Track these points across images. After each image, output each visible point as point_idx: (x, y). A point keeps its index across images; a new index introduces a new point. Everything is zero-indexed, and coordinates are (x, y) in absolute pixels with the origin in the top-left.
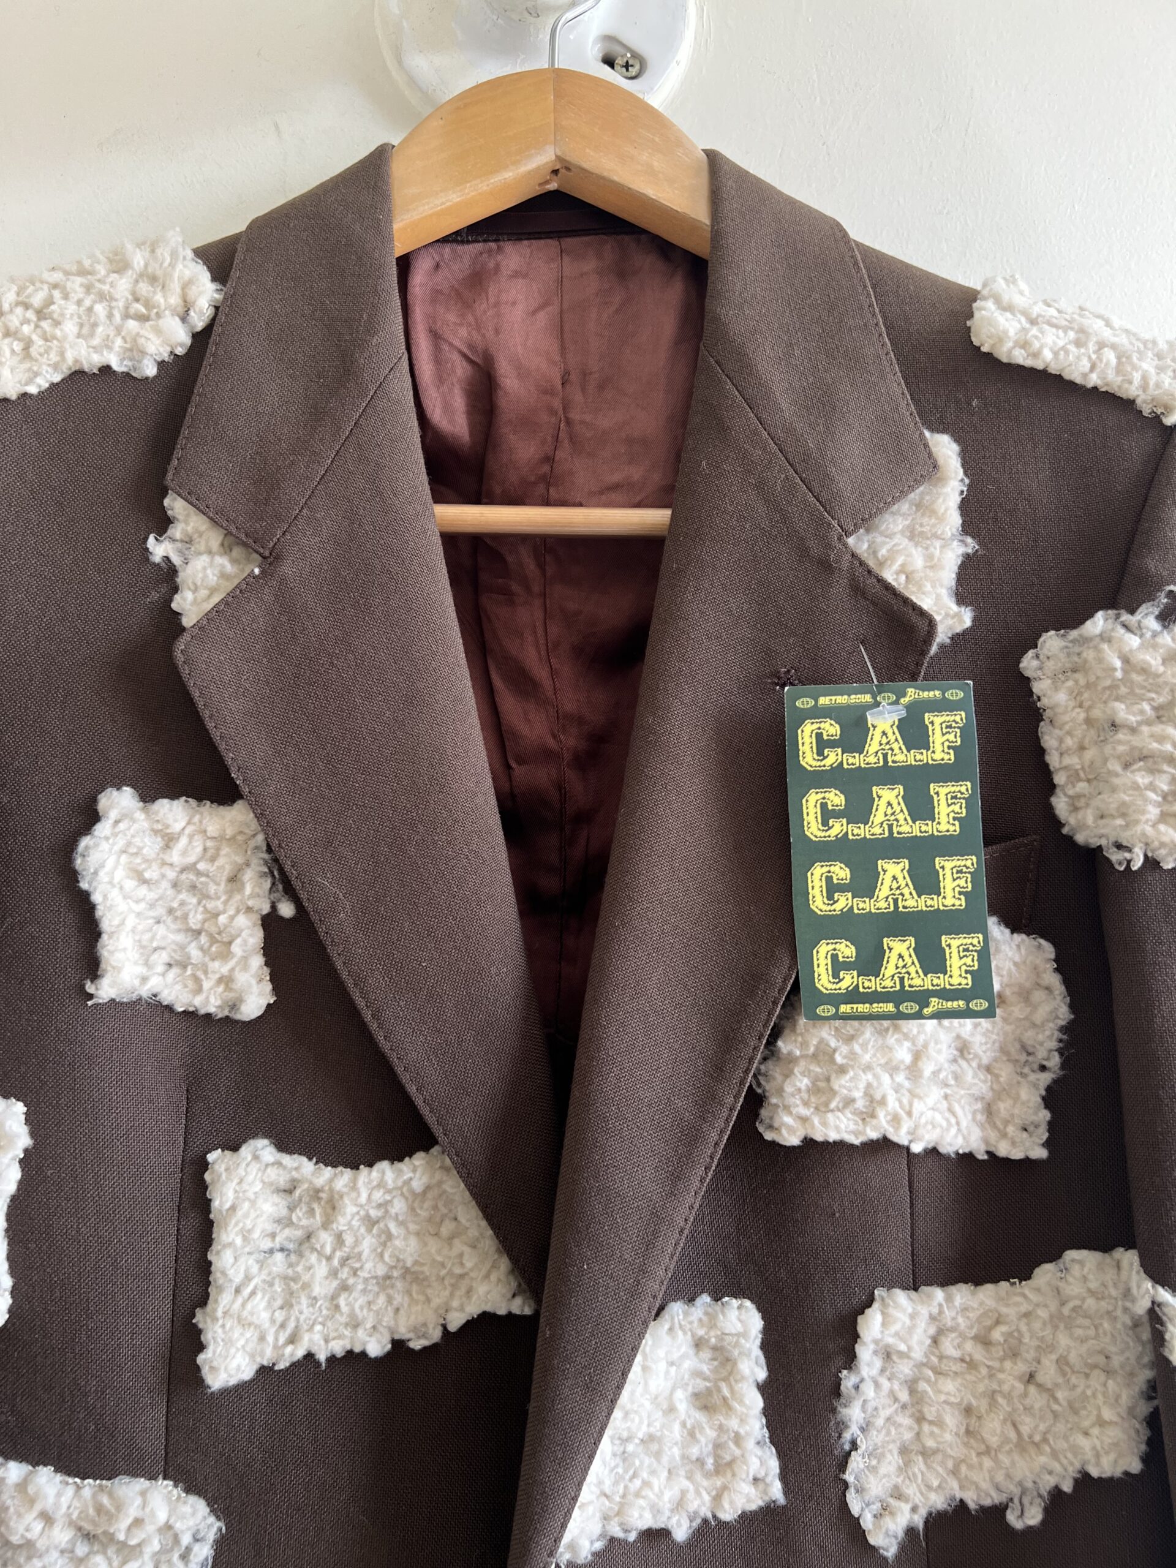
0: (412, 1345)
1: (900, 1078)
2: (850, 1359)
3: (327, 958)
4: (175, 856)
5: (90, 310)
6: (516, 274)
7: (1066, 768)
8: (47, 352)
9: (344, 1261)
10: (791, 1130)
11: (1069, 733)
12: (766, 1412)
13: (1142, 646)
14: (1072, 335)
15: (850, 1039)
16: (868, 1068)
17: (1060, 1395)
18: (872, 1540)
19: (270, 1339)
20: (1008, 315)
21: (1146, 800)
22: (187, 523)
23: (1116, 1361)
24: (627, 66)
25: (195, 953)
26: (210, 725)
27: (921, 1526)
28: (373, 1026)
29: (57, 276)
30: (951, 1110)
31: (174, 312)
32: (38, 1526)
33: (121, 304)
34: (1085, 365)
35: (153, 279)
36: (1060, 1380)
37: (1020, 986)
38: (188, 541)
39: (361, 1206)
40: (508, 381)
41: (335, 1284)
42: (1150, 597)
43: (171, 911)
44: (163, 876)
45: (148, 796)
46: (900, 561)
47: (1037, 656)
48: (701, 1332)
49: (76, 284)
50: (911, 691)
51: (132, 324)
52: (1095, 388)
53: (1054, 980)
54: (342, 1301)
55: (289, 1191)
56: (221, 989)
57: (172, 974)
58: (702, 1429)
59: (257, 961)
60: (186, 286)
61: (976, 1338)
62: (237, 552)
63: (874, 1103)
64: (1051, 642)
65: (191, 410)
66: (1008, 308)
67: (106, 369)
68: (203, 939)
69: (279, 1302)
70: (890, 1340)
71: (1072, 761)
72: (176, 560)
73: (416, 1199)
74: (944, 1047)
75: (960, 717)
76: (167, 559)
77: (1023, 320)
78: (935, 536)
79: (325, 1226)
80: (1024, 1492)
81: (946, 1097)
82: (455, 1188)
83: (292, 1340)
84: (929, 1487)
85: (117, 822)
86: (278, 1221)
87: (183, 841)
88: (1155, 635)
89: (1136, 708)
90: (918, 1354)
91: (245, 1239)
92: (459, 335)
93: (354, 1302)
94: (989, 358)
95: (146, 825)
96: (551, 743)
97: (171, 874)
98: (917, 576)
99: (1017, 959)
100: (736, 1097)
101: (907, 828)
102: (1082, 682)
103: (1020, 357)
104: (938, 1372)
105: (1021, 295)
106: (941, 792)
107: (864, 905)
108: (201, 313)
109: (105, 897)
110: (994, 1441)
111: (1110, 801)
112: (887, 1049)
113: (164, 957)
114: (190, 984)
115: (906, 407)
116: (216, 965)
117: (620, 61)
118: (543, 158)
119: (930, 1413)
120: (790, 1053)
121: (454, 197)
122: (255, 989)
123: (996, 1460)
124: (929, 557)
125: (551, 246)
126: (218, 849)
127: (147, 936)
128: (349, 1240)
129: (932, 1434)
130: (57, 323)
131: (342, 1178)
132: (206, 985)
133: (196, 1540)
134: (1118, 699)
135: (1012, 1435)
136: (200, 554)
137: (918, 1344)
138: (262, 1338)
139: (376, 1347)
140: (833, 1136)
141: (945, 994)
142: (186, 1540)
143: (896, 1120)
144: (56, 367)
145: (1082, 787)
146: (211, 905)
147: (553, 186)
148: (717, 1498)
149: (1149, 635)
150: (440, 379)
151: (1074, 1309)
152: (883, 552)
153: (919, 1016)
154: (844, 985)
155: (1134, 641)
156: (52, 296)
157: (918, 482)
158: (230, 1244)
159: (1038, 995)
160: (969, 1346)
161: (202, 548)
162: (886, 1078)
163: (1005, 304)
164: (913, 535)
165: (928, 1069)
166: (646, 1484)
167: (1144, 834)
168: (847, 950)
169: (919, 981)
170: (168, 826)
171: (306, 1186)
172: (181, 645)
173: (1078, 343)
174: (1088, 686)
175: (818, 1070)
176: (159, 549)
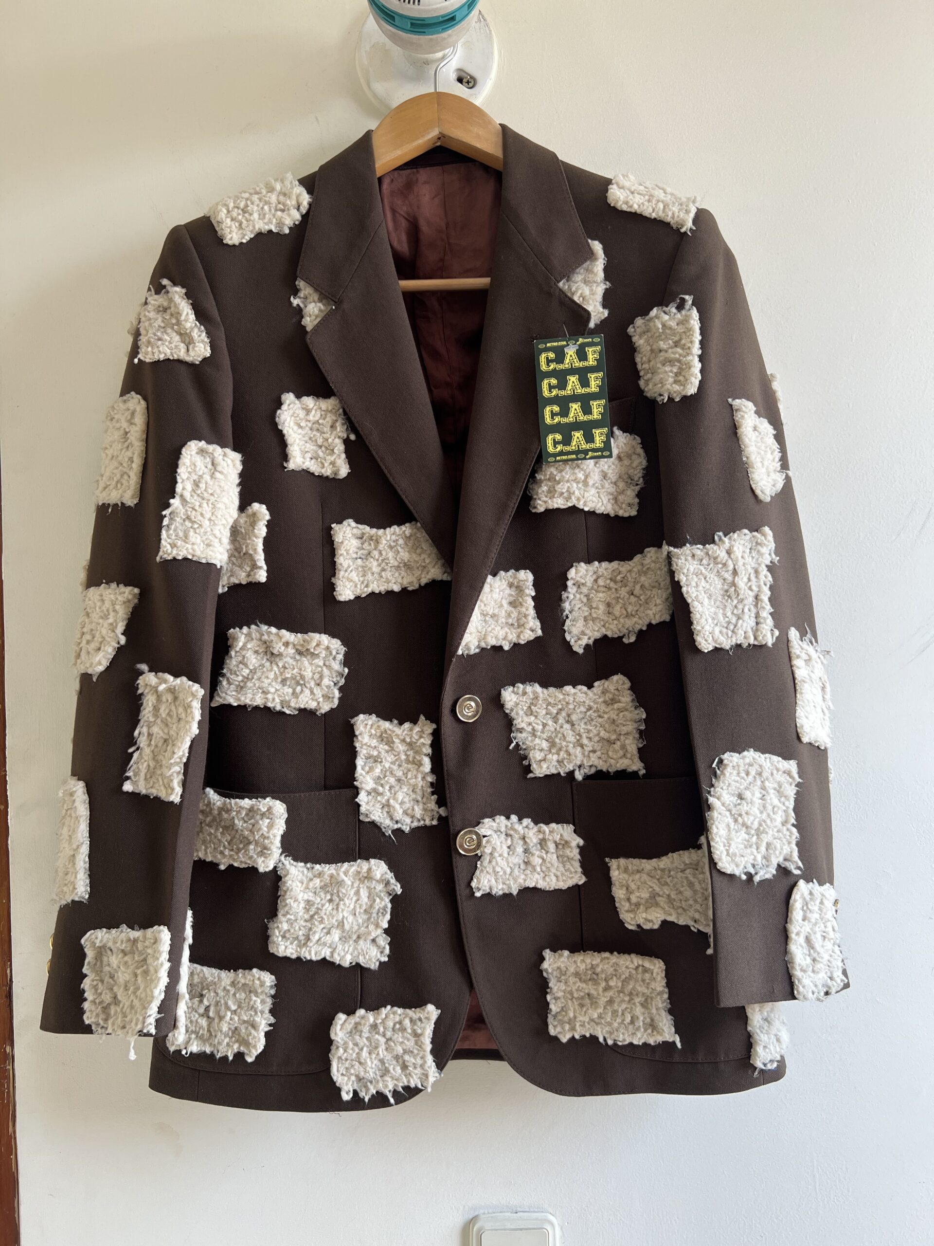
0: (409, 589)
1: (580, 485)
2: (565, 588)
3: (370, 451)
4: (311, 417)
5: (262, 208)
6: (425, 183)
7: (644, 369)
8: (248, 226)
9: (383, 561)
10: (541, 506)
11: (645, 356)
12: (535, 607)
13: (670, 319)
14: (647, 197)
15: (561, 471)
16: (568, 481)
17: (641, 598)
18: (574, 649)
19: (359, 586)
20: (622, 190)
21: (668, 376)
22: (305, 290)
23: (662, 584)
24: (468, 82)
25: (321, 454)
26: (321, 367)
27: (592, 643)
28: (388, 475)
29: (246, 195)
30: (599, 497)
31: (294, 208)
32: (283, 648)
33: (274, 205)
34: (650, 210)
35: (285, 195)
36: (642, 592)
37: (627, 452)
38: (306, 298)
39: (388, 541)
40: (424, 228)
41: (380, 568)
42: (674, 300)
43: (310, 439)
44: (307, 425)
45: (298, 396)
46: (580, 292)
47: (634, 327)
48: (511, 580)
49: (255, 198)
50: (580, 339)
51: (279, 213)
52: (655, 219)
53: (640, 450)
54: (383, 574)
55: (361, 538)
56: (331, 466)
57: (313, 461)
58: (512, 612)
59: (343, 456)
60: (298, 196)
61: (611, 579)
62: (324, 301)
63: (570, 493)
64: (639, 321)
65: (304, 246)
66: (622, 188)
67: (270, 231)
68: (323, 448)
69: (361, 575)
70: (578, 579)
71: (646, 366)
72: (302, 305)
73: (408, 538)
74: (597, 474)
75: (599, 348)
76: (298, 305)
77: (628, 192)
78: (595, 282)
79: (375, 549)
80: (630, 632)
81: (598, 492)
82: (422, 535)
83: (367, 586)
84: (594, 631)
85: (289, 405)
86: (358, 548)
87: (313, 412)
88: (675, 314)
89: (667, 343)
90: (589, 584)
91: (347, 553)
92: (403, 210)
93: (387, 574)
94: (614, 209)
95: (300, 406)
96: (448, 379)
97: (310, 425)
98: (587, 298)
99: (625, 442)
100: (520, 491)
101: (580, 390)
102: (650, 335)
103: (625, 208)
104: (597, 591)
105: (630, 182)
106: (592, 376)
107: (565, 420)
108: (305, 207)
109: (288, 432)
110: (617, 613)
111: (657, 378)
112: (574, 473)
113: (309, 455)
114: (320, 464)
115: (581, 230)
116: (329, 457)
117: (465, 80)
118: (434, 133)
119: (594, 605)
120: (540, 479)
121: (399, 152)
122: (344, 466)
123: (619, 621)
124: (591, 290)
125: (439, 169)
126: (326, 415)
127: (303, 447)
128: (384, 553)
129: (595, 612)
130: (251, 214)
131: (381, 532)
132: (326, 465)
133: (337, 653)
134: (662, 340)
135: (625, 612)
136: (310, 303)
137: (589, 580)
138: (356, 586)
139: (396, 588)
140: (556, 506)
141: (594, 450)
142: (334, 653)
143: (578, 499)
144: (252, 232)
145: (649, 376)
146: (325, 436)
147: (438, 144)
148: (519, 636)
149: (672, 315)
150: (396, 228)
151: (648, 568)
152: (574, 289)
153: (585, 459)
154: (558, 450)
155: (666, 317)
156: (247, 203)
157: (585, 261)
158: (341, 555)
159: (634, 457)
160: (608, 581)
161: (311, 300)
162: (575, 485)
163: (621, 186)
164: (585, 282)
165: (591, 482)
166: (493, 629)
167: (668, 389)
168: (559, 437)
169: (585, 446)
170: (307, 406)
171: (367, 535)
172: (308, 337)
173: (649, 201)
174: (652, 337)
175: (550, 484)
176: (295, 302)
